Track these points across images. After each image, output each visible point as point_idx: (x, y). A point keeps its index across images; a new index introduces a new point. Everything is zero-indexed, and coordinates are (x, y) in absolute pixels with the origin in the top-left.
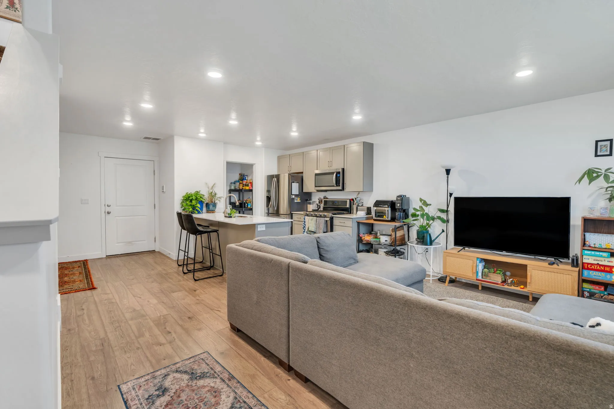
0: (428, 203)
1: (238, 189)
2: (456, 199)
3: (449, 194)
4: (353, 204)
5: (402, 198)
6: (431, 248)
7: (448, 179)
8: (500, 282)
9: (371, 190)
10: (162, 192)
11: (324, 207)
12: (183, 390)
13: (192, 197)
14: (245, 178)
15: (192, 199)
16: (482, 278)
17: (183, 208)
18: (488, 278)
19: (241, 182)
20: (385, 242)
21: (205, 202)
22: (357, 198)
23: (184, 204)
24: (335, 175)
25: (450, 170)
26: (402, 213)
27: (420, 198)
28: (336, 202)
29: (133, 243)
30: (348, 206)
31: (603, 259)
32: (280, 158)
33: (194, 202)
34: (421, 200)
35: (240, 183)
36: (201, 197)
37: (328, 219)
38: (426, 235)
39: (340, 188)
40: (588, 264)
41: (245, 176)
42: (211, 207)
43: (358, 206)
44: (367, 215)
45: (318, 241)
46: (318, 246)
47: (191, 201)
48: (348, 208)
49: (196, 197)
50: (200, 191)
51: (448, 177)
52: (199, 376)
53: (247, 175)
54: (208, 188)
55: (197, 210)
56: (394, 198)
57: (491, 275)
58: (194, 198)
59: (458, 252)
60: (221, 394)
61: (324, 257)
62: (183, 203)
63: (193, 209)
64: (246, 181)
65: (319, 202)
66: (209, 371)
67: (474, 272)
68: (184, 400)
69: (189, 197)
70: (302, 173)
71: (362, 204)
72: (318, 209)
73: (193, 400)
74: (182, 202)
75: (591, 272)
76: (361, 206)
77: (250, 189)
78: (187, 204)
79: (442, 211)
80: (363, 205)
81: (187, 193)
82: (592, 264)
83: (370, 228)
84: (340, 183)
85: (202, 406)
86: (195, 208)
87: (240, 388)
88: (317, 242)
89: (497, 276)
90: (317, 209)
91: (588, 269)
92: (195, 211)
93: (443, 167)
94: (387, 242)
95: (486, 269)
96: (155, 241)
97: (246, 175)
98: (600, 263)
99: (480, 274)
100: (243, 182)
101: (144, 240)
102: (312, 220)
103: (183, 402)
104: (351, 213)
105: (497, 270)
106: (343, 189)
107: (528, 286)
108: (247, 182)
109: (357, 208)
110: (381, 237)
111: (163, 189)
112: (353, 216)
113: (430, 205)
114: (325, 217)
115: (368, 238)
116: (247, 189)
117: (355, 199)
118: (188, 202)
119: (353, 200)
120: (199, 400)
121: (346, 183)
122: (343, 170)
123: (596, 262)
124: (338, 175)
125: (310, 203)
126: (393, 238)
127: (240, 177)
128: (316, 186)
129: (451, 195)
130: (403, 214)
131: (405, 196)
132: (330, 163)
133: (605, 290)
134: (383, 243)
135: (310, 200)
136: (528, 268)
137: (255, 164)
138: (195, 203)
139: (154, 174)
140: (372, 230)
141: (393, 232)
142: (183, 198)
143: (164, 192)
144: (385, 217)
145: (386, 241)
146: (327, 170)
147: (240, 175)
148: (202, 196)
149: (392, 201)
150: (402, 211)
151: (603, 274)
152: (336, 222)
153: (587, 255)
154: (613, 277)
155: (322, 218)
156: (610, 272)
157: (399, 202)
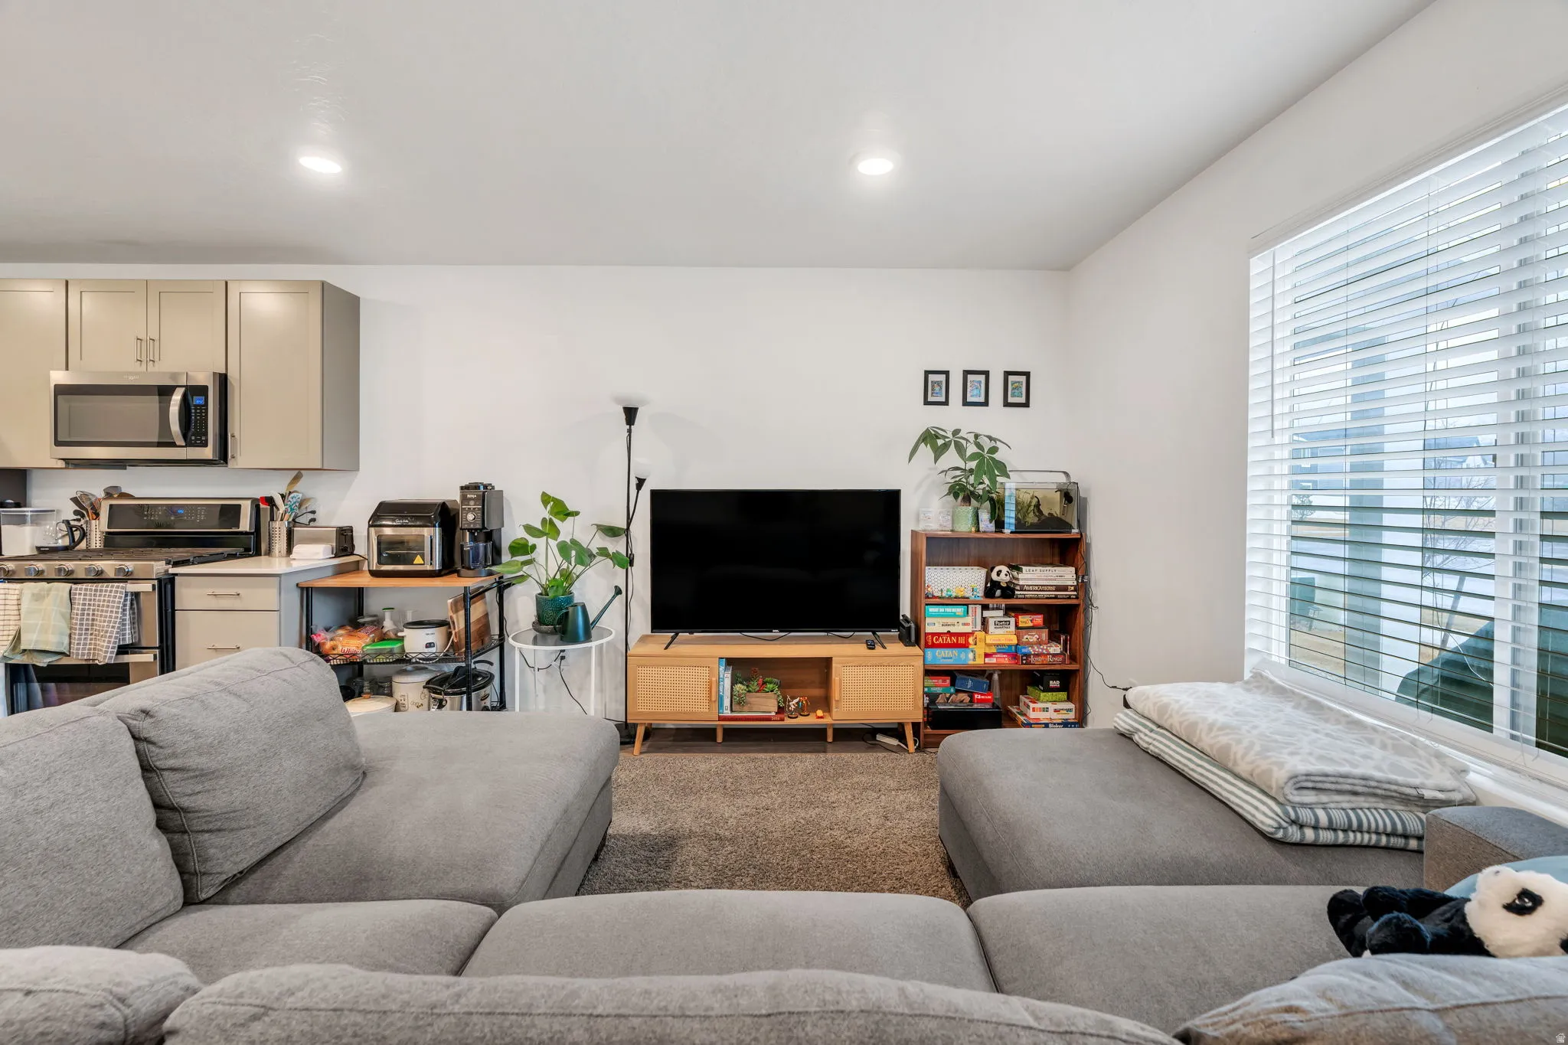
0: (571, 509)
2: (655, 494)
3: (634, 482)
4: (272, 519)
5: (482, 494)
6: (591, 647)
7: (630, 435)
8: (773, 714)
9: (352, 465)
11: (109, 533)
16: (732, 711)
18: (746, 708)
20: (426, 650)
22: (290, 493)
24: (177, 397)
25: (636, 409)
26: (481, 545)
27: (544, 494)
28: (180, 511)
30: (245, 524)
31: (955, 621)
34: (546, 499)
37: (146, 587)
38: (574, 610)
39: (208, 452)
40: (933, 634)
43: (294, 522)
44: (336, 556)
45: (144, 734)
46: (141, 762)
48: (246, 533)
51: (630, 431)
56: (453, 495)
57: (753, 699)
59: (666, 648)
61: (186, 810)
65: (76, 513)
67: (713, 699)
71: (311, 516)
72: (74, 543)
75: (938, 651)
76: (307, 526)
79: (611, 532)
80: (313, 520)
82: (939, 634)
83: (351, 605)
84: (206, 434)
88: (135, 738)
89: (765, 697)
90: (66, 542)
91: (934, 646)
93: (617, 400)
94: (433, 650)
95: (739, 685)
98: (953, 630)
99: (727, 702)
102: (38, 598)
104: (258, 553)
105: (764, 683)
106: (223, 456)
107: (834, 710)
109: (290, 534)
110: (407, 633)
112: (276, 564)
113: (577, 513)
114: (126, 577)
115: (352, 644)
117: (283, 496)
119: (270, 501)
121: (237, 434)
122: (223, 380)
123: (945, 630)
124: (198, 400)
125: (21, 520)
126: (459, 631)
128: (58, 444)
129: (641, 483)
130: (486, 548)
131: (489, 488)
132: (148, 348)
133: (953, 684)
134: (420, 656)
135: (18, 505)
136: (834, 665)
140: (360, 612)
141: (456, 611)
144: (418, 560)
145: (429, 645)
146: (131, 374)
149: (444, 505)
150: (482, 537)
151: (955, 651)
152: (187, 595)
153: (933, 616)
154: (971, 655)
155: (107, 587)
156: (966, 646)
157: (472, 507)
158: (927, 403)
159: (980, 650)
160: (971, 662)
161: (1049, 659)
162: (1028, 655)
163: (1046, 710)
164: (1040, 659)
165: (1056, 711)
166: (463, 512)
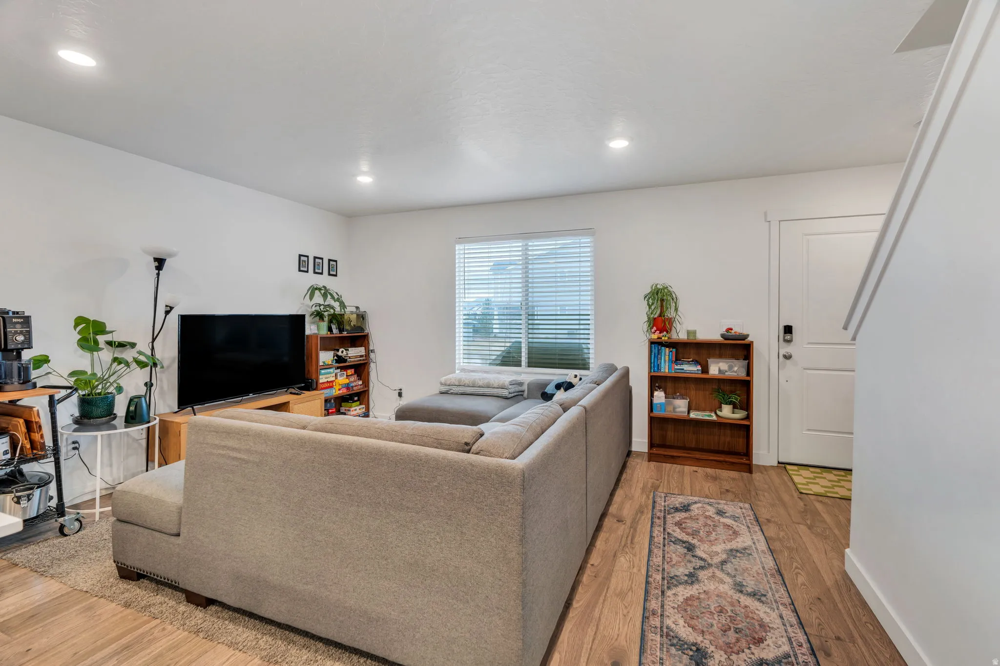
2: (180, 316)
12: (728, 646)
25: (164, 260)
31: (328, 376)
51: (158, 274)
52: (691, 650)
60: (680, 603)
66: (669, 647)
68: (732, 629)
73: (720, 621)
75: (324, 391)
82: (323, 383)
85: (713, 607)
87: (652, 593)
91: (323, 389)
98: (328, 380)
103: (735, 629)
120: (713, 616)
123: (326, 380)
129: (170, 309)
151: (330, 390)
153: (323, 374)
154: (334, 391)
156: (332, 387)
157: (19, 330)
158: (300, 270)
159: (337, 387)
160: (334, 394)
161: (359, 387)
162: (353, 387)
163: (356, 410)
164: (356, 388)
165: (360, 409)
166: (9, 334)
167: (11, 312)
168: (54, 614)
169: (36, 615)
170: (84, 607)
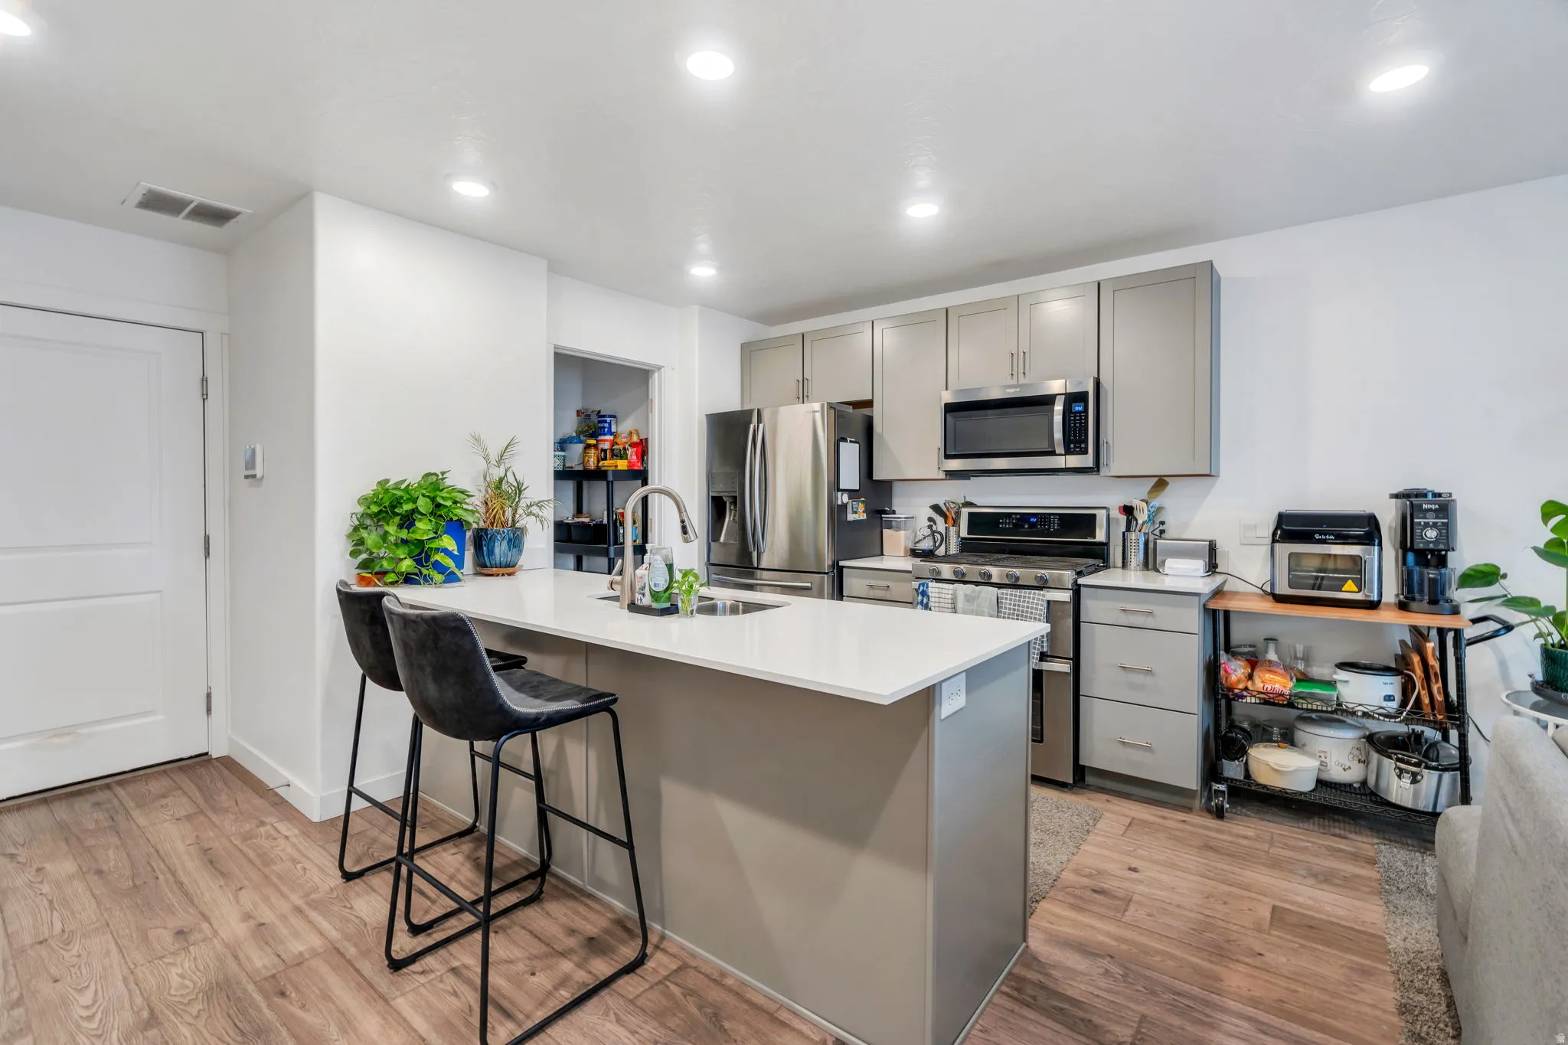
1: (581, 468)
4: (1128, 530)
10: (247, 477)
11: (965, 539)
13: (415, 500)
14: (607, 425)
15: (415, 511)
17: (364, 556)
19: (592, 442)
21: (475, 526)
23: (371, 538)
24: (1058, 408)
29: (85, 731)
32: (749, 351)
33: (423, 528)
35: (588, 446)
36: (455, 502)
37: (1060, 596)
39: (1083, 461)
41: (608, 420)
42: (500, 549)
44: (1209, 574)
47: (408, 521)
48: (1101, 543)
49: (433, 499)
50: (443, 473)
53: (614, 417)
54: (486, 458)
55: (439, 567)
58: (423, 505)
62: (364, 534)
63: (419, 562)
64: (611, 438)
65: (929, 520)
69: (397, 502)
70: (869, 404)
72: (935, 547)
74: (356, 529)
76: (1168, 538)
77: (636, 468)
78: (385, 536)
81: (383, 483)
84: (1086, 441)
86: (428, 558)
92: (425, 571)
96: (209, 710)
97: (611, 416)
100: (597, 441)
101: (151, 713)
106: (1096, 469)
108: (618, 440)
111: (251, 464)
114: (1042, 585)
115: (1277, 682)
116: (619, 468)
118: (392, 529)
119: (1128, 510)
121: (1110, 440)
122: (1100, 383)
124: (1078, 407)
125: (890, 526)
127: (580, 423)
128: (947, 457)
132: (1020, 361)
135: (889, 513)
137: (659, 368)
138: (426, 532)
139: (205, 397)
142: (360, 510)
143: (254, 476)
145: (1388, 698)
146: (1010, 387)
147: (578, 415)
148: (460, 497)
155: (1030, 593)
157: (1431, 521)
166: (1416, 527)
167: (1430, 494)
168: (1328, 943)
169: (1316, 928)
170: (1363, 965)
